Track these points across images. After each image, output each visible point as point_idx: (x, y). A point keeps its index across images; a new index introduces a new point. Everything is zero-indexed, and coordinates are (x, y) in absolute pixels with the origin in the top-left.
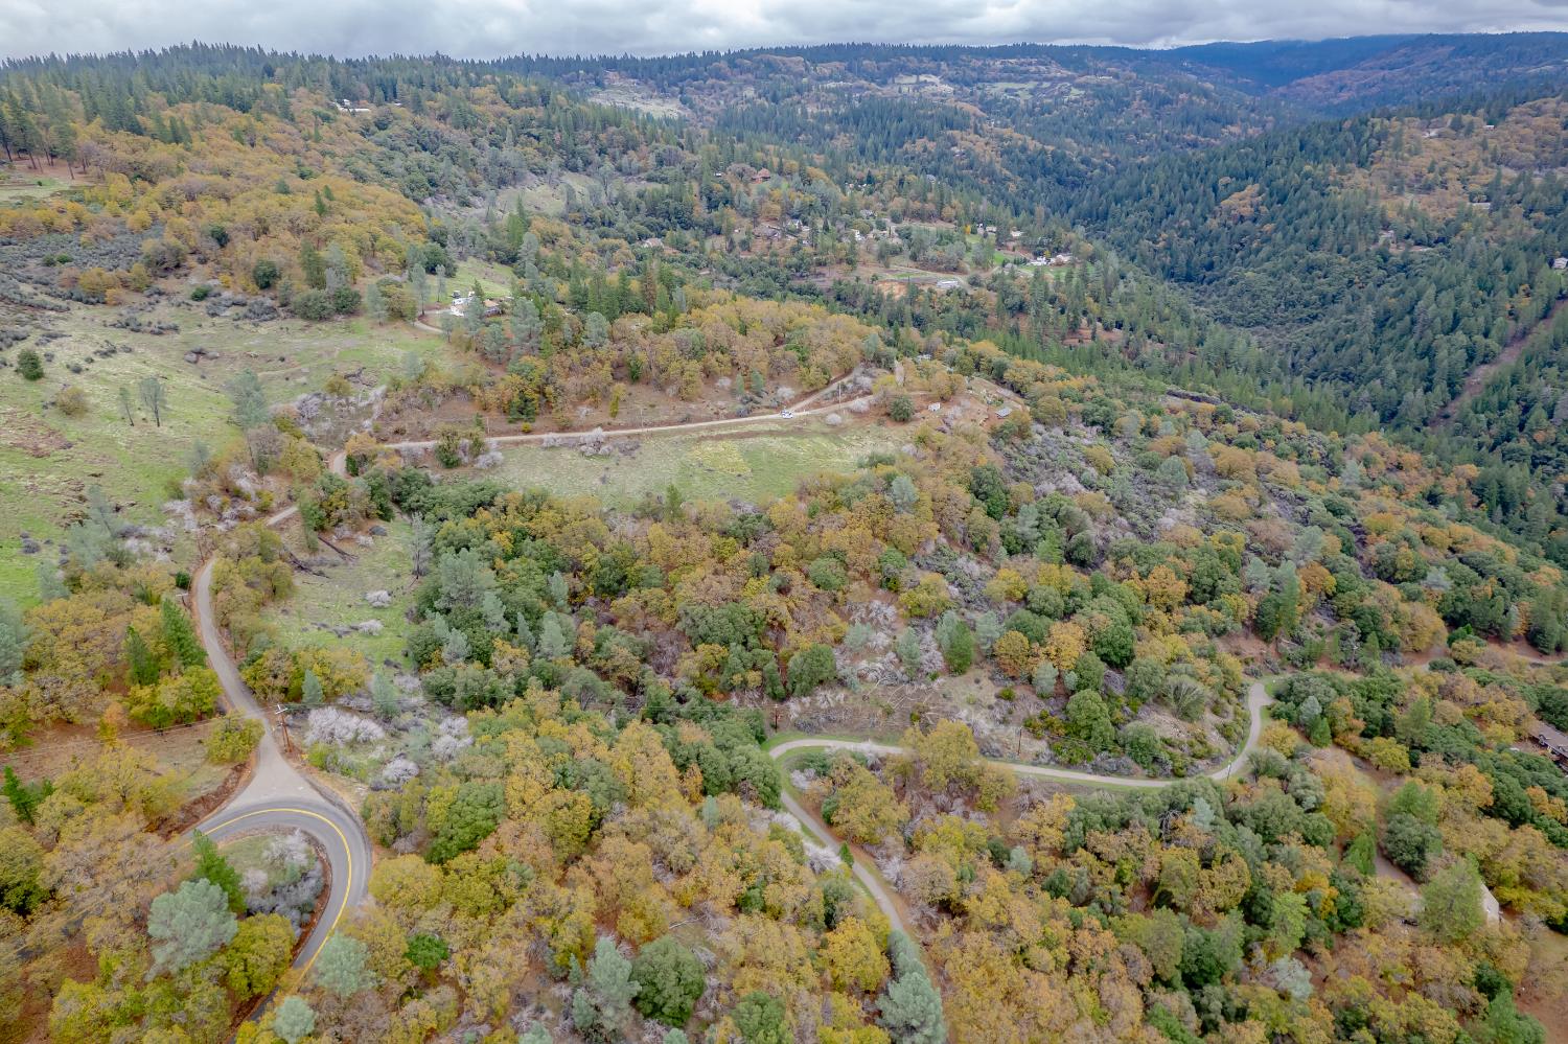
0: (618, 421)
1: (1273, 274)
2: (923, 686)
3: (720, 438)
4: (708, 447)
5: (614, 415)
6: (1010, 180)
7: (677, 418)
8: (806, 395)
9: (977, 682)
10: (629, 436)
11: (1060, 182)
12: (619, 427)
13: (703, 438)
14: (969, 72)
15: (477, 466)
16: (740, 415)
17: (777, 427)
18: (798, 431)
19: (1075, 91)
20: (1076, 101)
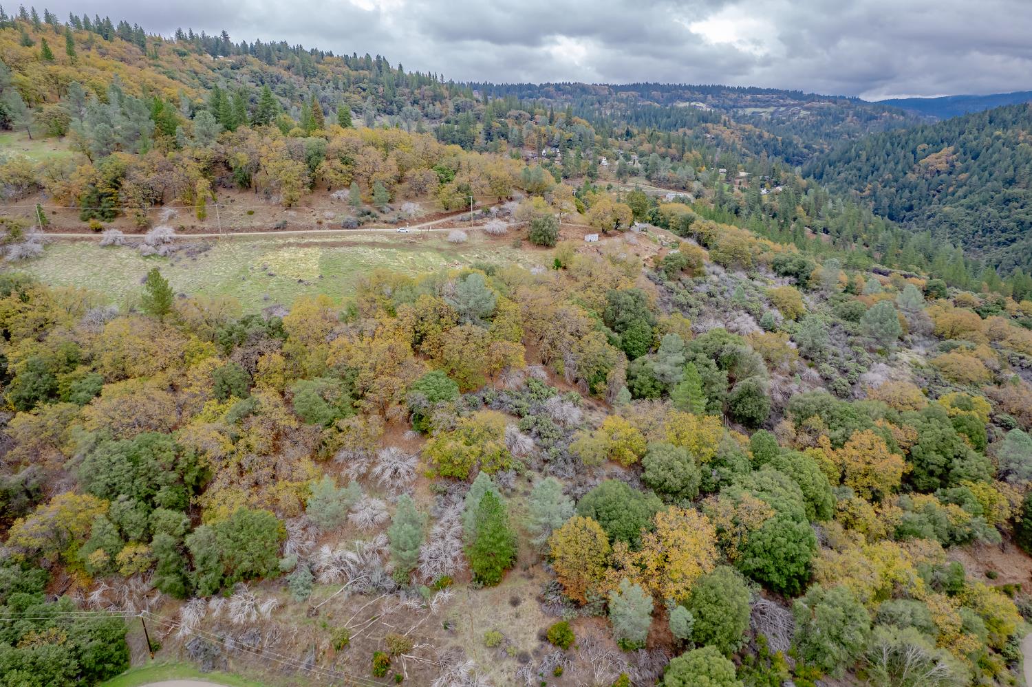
0: (206, 225)
1: (971, 207)
2: (413, 603)
3: (308, 245)
4: (286, 254)
5: (202, 217)
6: (747, 155)
7: (274, 225)
8: (441, 216)
9: (515, 602)
10: (203, 239)
11: (787, 160)
12: (203, 230)
13: (290, 245)
14: (727, 101)
15: (8, 258)
16: (347, 226)
17: (386, 240)
18: (410, 244)
19: (804, 113)
20: (804, 118)
